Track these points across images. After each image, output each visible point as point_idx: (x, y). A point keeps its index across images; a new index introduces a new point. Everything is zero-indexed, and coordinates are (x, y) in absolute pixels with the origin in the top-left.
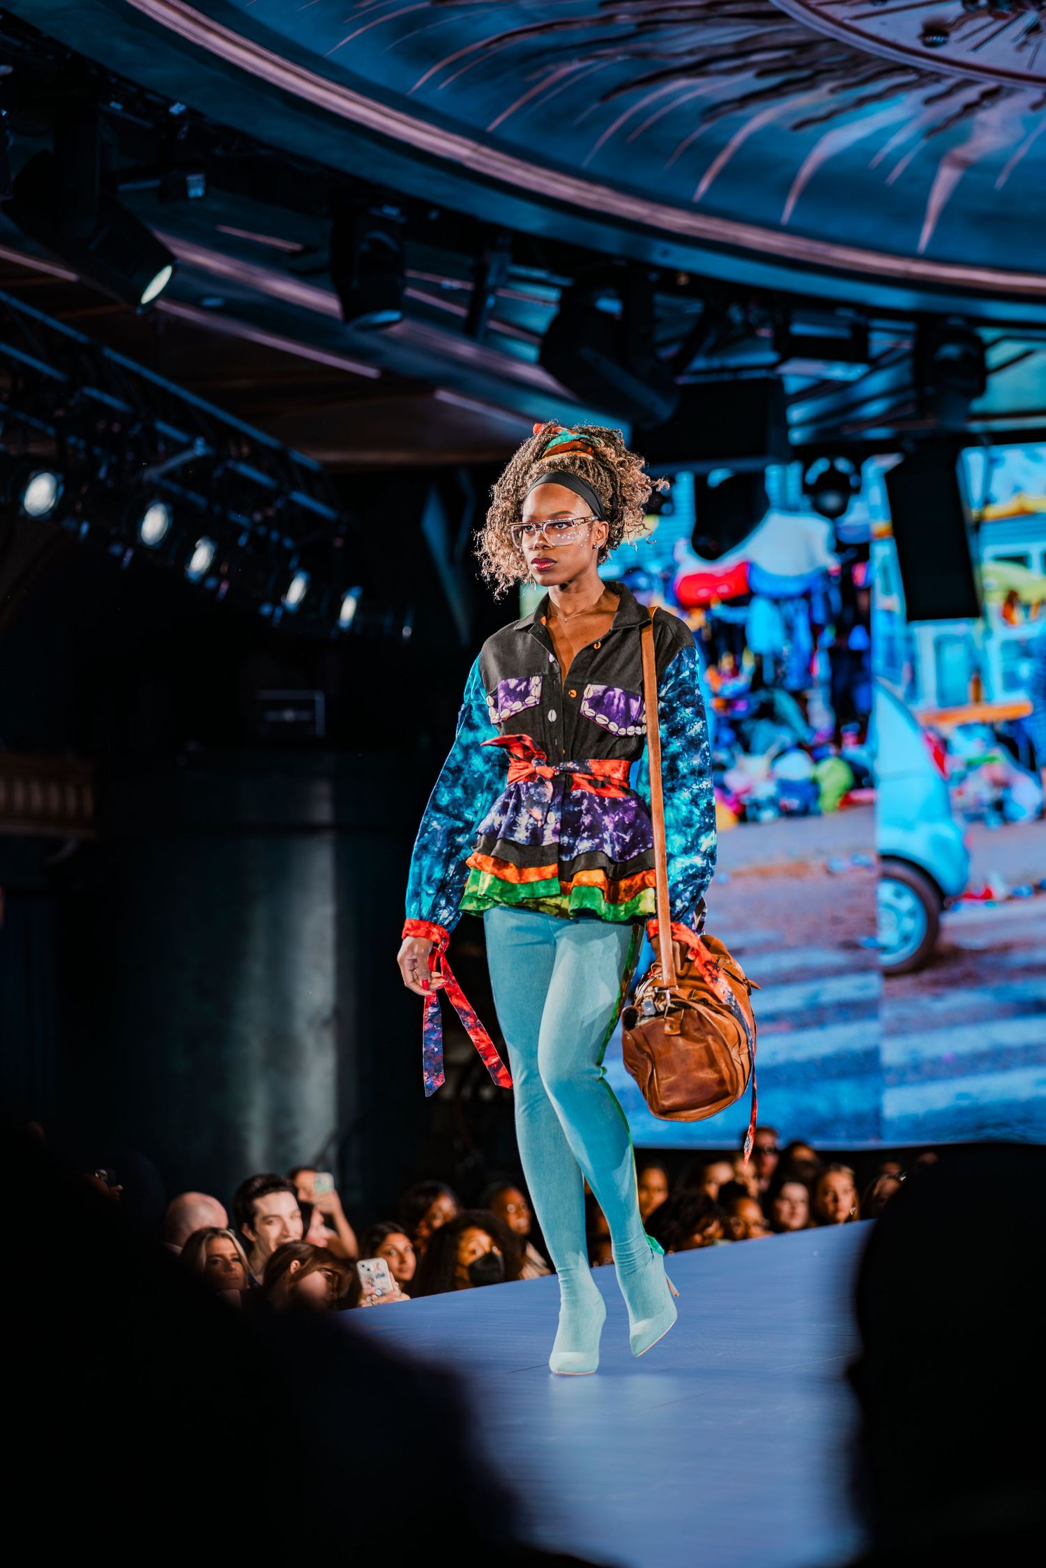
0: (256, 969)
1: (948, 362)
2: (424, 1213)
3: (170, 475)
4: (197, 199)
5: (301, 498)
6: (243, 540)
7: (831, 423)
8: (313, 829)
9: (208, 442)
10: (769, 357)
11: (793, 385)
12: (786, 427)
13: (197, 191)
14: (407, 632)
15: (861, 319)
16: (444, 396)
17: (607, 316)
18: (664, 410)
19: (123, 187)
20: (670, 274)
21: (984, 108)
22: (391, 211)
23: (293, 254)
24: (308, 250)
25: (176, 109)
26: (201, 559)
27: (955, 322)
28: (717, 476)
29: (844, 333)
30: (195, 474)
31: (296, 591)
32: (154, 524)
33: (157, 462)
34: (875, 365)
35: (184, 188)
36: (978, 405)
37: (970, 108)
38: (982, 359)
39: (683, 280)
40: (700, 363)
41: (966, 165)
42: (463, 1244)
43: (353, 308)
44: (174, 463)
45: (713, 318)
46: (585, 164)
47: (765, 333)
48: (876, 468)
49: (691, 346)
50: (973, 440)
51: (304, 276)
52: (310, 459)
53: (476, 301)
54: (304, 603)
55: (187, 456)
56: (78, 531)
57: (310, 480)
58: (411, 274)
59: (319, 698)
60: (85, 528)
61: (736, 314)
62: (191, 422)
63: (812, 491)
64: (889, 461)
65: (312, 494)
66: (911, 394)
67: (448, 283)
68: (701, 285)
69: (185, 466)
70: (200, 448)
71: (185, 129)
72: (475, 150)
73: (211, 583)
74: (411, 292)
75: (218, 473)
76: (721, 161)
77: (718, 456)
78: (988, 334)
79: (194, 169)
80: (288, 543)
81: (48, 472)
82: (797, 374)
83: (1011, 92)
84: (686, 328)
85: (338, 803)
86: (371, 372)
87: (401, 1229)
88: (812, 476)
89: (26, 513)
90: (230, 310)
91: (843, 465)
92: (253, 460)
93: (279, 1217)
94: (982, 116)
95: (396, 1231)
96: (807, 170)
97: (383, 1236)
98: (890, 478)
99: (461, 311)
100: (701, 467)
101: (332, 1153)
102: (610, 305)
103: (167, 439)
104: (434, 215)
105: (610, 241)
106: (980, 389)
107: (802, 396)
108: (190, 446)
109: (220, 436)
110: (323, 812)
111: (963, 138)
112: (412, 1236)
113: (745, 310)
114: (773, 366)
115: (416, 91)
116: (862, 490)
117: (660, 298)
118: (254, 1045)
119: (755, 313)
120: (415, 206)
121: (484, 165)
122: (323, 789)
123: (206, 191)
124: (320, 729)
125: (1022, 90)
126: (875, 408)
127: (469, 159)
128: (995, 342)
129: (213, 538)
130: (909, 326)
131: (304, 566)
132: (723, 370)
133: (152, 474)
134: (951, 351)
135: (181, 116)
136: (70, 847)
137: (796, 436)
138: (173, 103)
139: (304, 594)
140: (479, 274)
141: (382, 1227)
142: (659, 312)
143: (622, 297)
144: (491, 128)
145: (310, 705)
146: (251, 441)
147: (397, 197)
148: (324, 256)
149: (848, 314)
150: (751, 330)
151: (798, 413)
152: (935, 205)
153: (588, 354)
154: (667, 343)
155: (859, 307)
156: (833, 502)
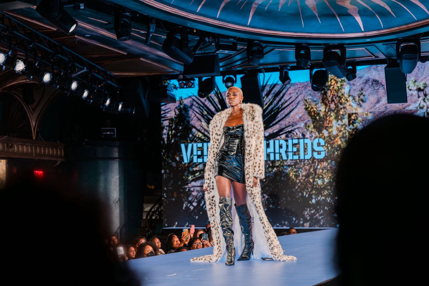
1: (254, 51)
2: (137, 241)
3: (79, 75)
4: (82, 9)
5: (109, 82)
6: (95, 91)
7: (229, 66)
8: (114, 159)
9: (87, 68)
10: (214, 50)
11: (220, 56)
12: (219, 67)
13: (82, 7)
14: (134, 112)
15: (235, 41)
16: (142, 59)
17: (177, 39)
18: (191, 60)
19: (65, 6)
20: (192, 29)
22: (128, 14)
23: (106, 24)
24: (109, 23)
26: (85, 94)
27: (256, 42)
28: (204, 78)
29: (231, 44)
31: (108, 102)
32: (74, 86)
33: (76, 73)
35: (79, 6)
36: (261, 61)
38: (263, 51)
39: (195, 31)
40: (197, 52)
41: (258, 4)
42: (146, 249)
43: (119, 37)
44: (80, 73)
45: (202, 40)
46: (172, 3)
47: (213, 44)
48: (239, 77)
49: (196, 48)
50: (260, 71)
51: (109, 30)
52: (112, 74)
53: (147, 35)
54: (110, 105)
55: (83, 71)
56: (57, 87)
57: (112, 78)
58: (133, 29)
59: (115, 129)
60: (58, 86)
61: (207, 39)
62: (83, 63)
63: (225, 82)
64: (242, 76)
65: (112, 81)
66: (247, 59)
67: (142, 32)
68: (202, 34)
69: (82, 73)
70: (85, 70)
73: (88, 100)
74: (133, 33)
75: (90, 75)
76: (203, 3)
78: (264, 45)
79: (82, 2)
80: (106, 92)
81: (49, 73)
82: (222, 53)
84: (195, 44)
85: (120, 152)
86: (125, 53)
87: (132, 246)
88: (225, 78)
89: (44, 82)
90: (92, 37)
91: (232, 76)
92: (98, 73)
95: (132, 247)
96: (222, 5)
98: (241, 78)
99: (144, 38)
100: (200, 75)
101: (119, 231)
103: (78, 67)
104: (138, 15)
105: (178, 21)
106: (262, 57)
107: (222, 60)
108: (83, 69)
109: (90, 67)
110: (116, 155)
112: (135, 247)
113: (209, 38)
114: (215, 52)
116: (236, 81)
117: (189, 36)
119: (211, 39)
120: (134, 13)
122: (116, 149)
123: (84, 7)
124: (116, 136)
126: (238, 63)
128: (266, 47)
129: (88, 90)
130: (246, 43)
131: (110, 97)
132: (204, 53)
133: (74, 75)
134: (255, 48)
136: (59, 163)
137: (221, 69)
139: (110, 103)
140: (148, 29)
142: (189, 39)
143: (181, 35)
145: (113, 131)
146: (98, 69)
147: (129, 10)
148: (112, 25)
149: (232, 39)
150: (210, 43)
151: (221, 64)
152: (251, 14)
153: (173, 47)
154: (191, 47)
155: (234, 38)
156: (229, 84)
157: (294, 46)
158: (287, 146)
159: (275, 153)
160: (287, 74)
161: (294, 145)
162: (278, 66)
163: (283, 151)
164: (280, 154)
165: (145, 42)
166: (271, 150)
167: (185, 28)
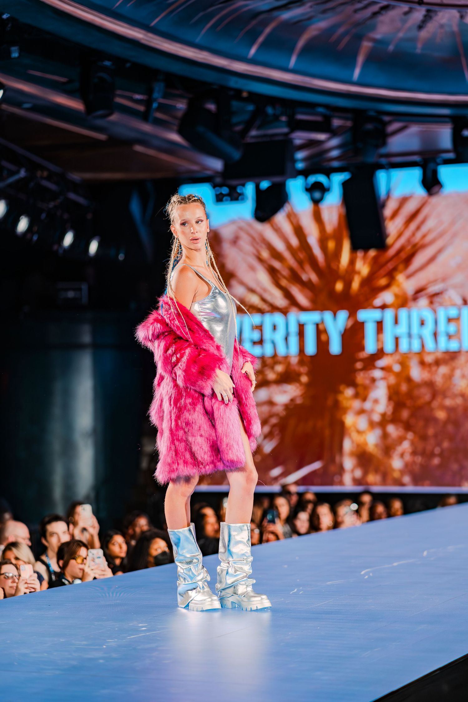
0: (57, 411)
1: (368, 131)
3: (10, 186)
4: (15, 58)
5: (72, 196)
6: (43, 216)
7: (316, 160)
8: (81, 347)
9: (26, 171)
10: (285, 130)
11: (297, 142)
12: (294, 161)
13: (15, 55)
14: (121, 257)
15: (328, 112)
16: (139, 148)
17: (209, 111)
18: (236, 155)
20: (238, 92)
21: (382, 15)
22: (107, 63)
23: (64, 83)
24: (70, 81)
25: (5, 16)
26: (23, 225)
27: (372, 113)
28: (265, 185)
29: (319, 118)
30: (21, 185)
31: (68, 239)
33: (3, 180)
34: (334, 133)
35: (9, 53)
36: (383, 151)
37: (375, 14)
38: (384, 130)
39: (245, 95)
40: (254, 133)
41: (375, 41)
43: (90, 108)
44: (11, 180)
45: (259, 113)
46: (198, 40)
47: (284, 119)
49: (249, 126)
50: (381, 167)
51: (69, 93)
52: (76, 176)
53: (148, 103)
54: (72, 245)
55: (16, 177)
57: (75, 187)
58: (118, 92)
59: (84, 287)
61: (270, 110)
62: (19, 162)
63: (309, 190)
65: (77, 193)
66: (351, 147)
67: (137, 96)
68: (254, 97)
69: (16, 181)
70: (23, 173)
71: (10, 25)
72: (145, 35)
73: (29, 236)
74: (118, 100)
75: (32, 184)
76: (261, 39)
77: (265, 175)
78: (386, 118)
79: (14, 44)
80: (66, 216)
82: (299, 137)
83: (394, 7)
84: (245, 117)
85: (94, 334)
86: (102, 137)
88: (309, 183)
90: (35, 109)
91: (323, 178)
92: (48, 178)
93: (56, 533)
94: (381, 18)
95: (117, 534)
96: (301, 43)
97: (111, 537)
98: (345, 185)
99: (142, 108)
100: (257, 180)
101: (92, 495)
102: (212, 107)
103: (8, 169)
104: (128, 65)
105: (209, 77)
106: (384, 143)
107: (301, 147)
108: (18, 172)
109: (32, 167)
110: (87, 338)
111: (373, 28)
113: (274, 107)
114: (286, 134)
115: (117, 7)
116: (330, 189)
117: (233, 103)
118: (56, 446)
119: (279, 110)
120: (119, 61)
121: (150, 42)
122: (86, 329)
123: (20, 54)
124: (85, 300)
125: (399, 6)
126: (335, 153)
127: (143, 39)
128: (390, 122)
129: (28, 215)
130: (349, 115)
131: (72, 227)
132: (265, 136)
133: (1, 186)
134: (369, 126)
135: (8, 19)
137: (300, 166)
138: (3, 14)
139: (72, 241)
140: (149, 92)
141: (111, 532)
142: (233, 109)
143: (217, 103)
144: (153, 24)
145: (80, 290)
146: (48, 170)
147: (110, 57)
148: (77, 85)
149: (321, 110)
150: (276, 118)
151: (300, 155)
152: (360, 59)
153: (201, 129)
154: (238, 124)
155: (326, 106)
156: (317, 195)
157: (447, 120)
158: (436, 322)
159: (410, 336)
160: (435, 173)
161: (450, 320)
162: (416, 158)
163: (427, 332)
164: (421, 338)
165: (145, 117)
166: (402, 329)
167: (224, 89)
